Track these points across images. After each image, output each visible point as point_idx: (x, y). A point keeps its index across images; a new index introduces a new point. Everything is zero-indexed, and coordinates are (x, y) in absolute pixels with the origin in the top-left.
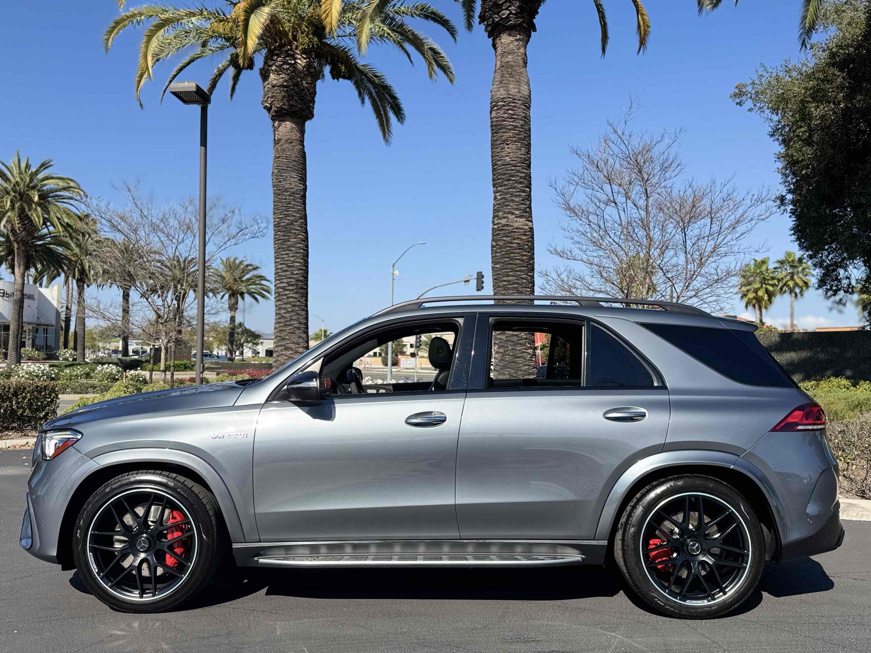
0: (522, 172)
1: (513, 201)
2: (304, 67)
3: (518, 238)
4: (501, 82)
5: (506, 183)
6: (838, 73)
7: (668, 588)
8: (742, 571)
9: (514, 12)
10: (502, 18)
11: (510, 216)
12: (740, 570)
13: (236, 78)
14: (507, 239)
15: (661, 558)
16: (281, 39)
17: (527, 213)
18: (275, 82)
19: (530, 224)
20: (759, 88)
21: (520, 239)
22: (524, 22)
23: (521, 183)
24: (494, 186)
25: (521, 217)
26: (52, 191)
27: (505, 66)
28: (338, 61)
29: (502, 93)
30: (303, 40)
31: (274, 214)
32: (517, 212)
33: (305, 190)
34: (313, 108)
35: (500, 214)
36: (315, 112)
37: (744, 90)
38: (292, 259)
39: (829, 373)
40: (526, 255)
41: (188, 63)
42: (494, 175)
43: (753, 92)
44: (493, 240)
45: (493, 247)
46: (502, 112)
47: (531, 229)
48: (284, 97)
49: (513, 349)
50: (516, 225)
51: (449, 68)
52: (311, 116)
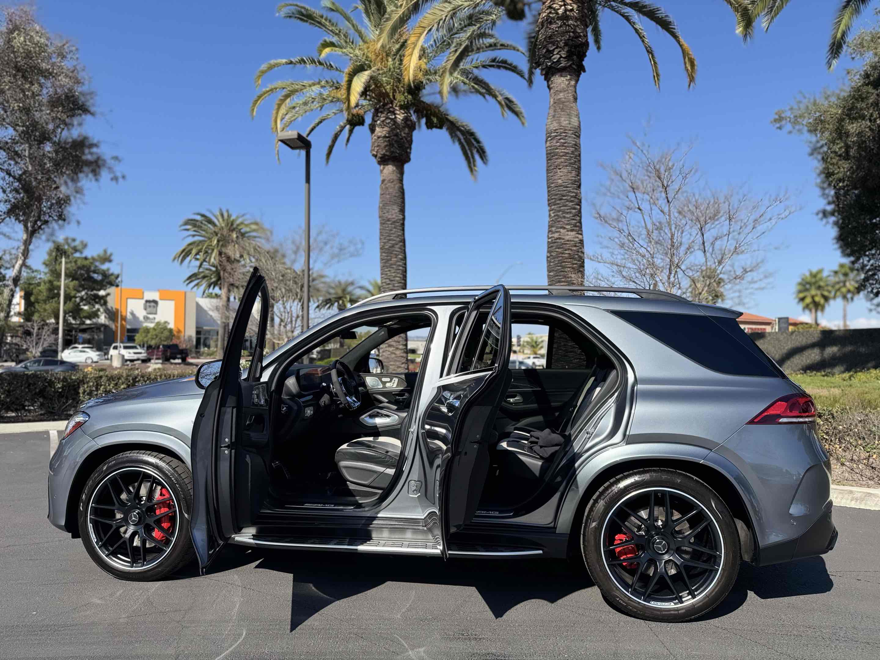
0: (573, 192)
1: (564, 217)
2: (402, 120)
3: (569, 249)
4: (554, 116)
5: (558, 202)
6: (873, 91)
7: (631, 586)
8: (713, 574)
9: (563, 56)
10: (554, 62)
11: (562, 230)
12: (712, 572)
13: (351, 131)
14: (560, 250)
15: (626, 554)
16: (384, 99)
17: (578, 227)
18: (380, 134)
19: (580, 236)
20: (798, 113)
21: (571, 250)
22: (573, 64)
23: (572, 201)
24: (549, 205)
25: (572, 230)
26: (247, 233)
27: (558, 102)
28: (431, 114)
29: (555, 126)
30: (400, 98)
31: (380, 239)
32: (568, 227)
33: (404, 219)
34: (410, 153)
35: (553, 229)
36: (412, 156)
37: (783, 115)
38: (393, 274)
39: (870, 365)
40: (576, 264)
41: (318, 124)
42: (549, 196)
43: (792, 116)
44: (548, 252)
45: (548, 257)
46: (555, 141)
47: (581, 242)
48: (386, 146)
49: (565, 345)
50: (567, 238)
51: (521, 113)
52: (408, 159)
